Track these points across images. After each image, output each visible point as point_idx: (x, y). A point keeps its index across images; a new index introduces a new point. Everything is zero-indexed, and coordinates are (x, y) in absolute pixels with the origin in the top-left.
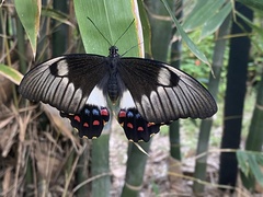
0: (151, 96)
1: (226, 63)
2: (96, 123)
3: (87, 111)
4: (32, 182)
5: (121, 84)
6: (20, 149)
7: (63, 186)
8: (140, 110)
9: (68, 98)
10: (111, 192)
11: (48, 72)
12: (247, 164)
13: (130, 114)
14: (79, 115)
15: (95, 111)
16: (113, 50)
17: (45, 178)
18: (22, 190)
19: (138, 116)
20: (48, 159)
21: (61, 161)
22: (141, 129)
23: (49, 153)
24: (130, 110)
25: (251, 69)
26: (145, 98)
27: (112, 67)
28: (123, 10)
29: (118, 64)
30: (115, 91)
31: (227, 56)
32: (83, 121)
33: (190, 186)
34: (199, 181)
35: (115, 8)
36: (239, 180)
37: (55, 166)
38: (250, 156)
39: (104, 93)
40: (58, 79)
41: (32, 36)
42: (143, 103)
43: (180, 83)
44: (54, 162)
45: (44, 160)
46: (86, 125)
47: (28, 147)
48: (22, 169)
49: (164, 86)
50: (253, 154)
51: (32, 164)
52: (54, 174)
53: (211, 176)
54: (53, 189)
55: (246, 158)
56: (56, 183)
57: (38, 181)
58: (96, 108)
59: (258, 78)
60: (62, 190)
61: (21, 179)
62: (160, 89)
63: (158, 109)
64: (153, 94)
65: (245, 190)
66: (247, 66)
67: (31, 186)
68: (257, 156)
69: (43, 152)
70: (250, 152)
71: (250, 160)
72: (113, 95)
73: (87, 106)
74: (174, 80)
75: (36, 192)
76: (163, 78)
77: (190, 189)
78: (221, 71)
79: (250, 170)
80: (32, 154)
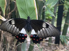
0: (41, 31)
1: (57, 11)
2: (23, 38)
3: (20, 35)
4: (5, 43)
5: (31, 28)
6: (2, 35)
7: (14, 44)
8: (37, 35)
9: (14, 31)
10: (27, 45)
11: (9, 23)
12: (63, 39)
13: (34, 36)
14: (18, 36)
15: (23, 35)
16: (28, 17)
17: (9, 42)
18: (3, 45)
19: (37, 36)
20: (10, 37)
21: (13, 38)
22: (37, 40)
23: (10, 36)
24: (34, 35)
25: (64, 13)
26: (39, 31)
27: (28, 23)
28: (31, 4)
29: (30, 22)
30: (29, 30)
31: (57, 10)
32: (19, 38)
33: (47, 43)
34: (50, 43)
35: (29, 4)
36: (60, 42)
37: (11, 39)
38: (63, 37)
39: (26, 30)
40: (12, 25)
41: (4, 10)
42: (38, 33)
43: (49, 27)
44: (11, 38)
45: (8, 38)
46: (20, 39)
47: (4, 34)
48: (2, 40)
49: (44, 28)
50: (64, 36)
51: (5, 39)
52: (11, 41)
53: (53, 41)
54: (11, 45)
55: (62, 37)
56: (12, 44)
57: (7, 43)
58: (23, 34)
59: (66, 15)
60: (13, 45)
61: (2, 42)
62: (43, 29)
63: (43, 34)
64: (41, 30)
65: (62, 45)
66: (63, 12)
67: (5, 44)
68: (65, 37)
69: (8, 36)
70: (63, 36)
71: (63, 38)
72: (29, 31)
73: (20, 34)
74: (47, 26)
75: (6, 46)
76: (44, 26)
77: (47, 44)
78: (56, 13)
79: (63, 40)
80: (5, 36)
